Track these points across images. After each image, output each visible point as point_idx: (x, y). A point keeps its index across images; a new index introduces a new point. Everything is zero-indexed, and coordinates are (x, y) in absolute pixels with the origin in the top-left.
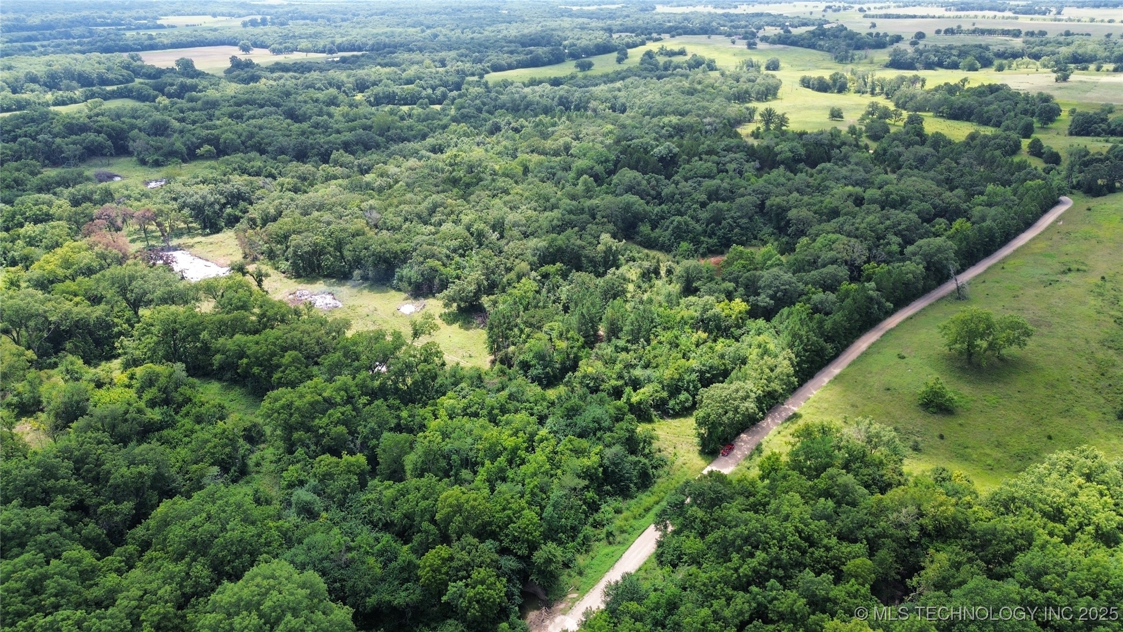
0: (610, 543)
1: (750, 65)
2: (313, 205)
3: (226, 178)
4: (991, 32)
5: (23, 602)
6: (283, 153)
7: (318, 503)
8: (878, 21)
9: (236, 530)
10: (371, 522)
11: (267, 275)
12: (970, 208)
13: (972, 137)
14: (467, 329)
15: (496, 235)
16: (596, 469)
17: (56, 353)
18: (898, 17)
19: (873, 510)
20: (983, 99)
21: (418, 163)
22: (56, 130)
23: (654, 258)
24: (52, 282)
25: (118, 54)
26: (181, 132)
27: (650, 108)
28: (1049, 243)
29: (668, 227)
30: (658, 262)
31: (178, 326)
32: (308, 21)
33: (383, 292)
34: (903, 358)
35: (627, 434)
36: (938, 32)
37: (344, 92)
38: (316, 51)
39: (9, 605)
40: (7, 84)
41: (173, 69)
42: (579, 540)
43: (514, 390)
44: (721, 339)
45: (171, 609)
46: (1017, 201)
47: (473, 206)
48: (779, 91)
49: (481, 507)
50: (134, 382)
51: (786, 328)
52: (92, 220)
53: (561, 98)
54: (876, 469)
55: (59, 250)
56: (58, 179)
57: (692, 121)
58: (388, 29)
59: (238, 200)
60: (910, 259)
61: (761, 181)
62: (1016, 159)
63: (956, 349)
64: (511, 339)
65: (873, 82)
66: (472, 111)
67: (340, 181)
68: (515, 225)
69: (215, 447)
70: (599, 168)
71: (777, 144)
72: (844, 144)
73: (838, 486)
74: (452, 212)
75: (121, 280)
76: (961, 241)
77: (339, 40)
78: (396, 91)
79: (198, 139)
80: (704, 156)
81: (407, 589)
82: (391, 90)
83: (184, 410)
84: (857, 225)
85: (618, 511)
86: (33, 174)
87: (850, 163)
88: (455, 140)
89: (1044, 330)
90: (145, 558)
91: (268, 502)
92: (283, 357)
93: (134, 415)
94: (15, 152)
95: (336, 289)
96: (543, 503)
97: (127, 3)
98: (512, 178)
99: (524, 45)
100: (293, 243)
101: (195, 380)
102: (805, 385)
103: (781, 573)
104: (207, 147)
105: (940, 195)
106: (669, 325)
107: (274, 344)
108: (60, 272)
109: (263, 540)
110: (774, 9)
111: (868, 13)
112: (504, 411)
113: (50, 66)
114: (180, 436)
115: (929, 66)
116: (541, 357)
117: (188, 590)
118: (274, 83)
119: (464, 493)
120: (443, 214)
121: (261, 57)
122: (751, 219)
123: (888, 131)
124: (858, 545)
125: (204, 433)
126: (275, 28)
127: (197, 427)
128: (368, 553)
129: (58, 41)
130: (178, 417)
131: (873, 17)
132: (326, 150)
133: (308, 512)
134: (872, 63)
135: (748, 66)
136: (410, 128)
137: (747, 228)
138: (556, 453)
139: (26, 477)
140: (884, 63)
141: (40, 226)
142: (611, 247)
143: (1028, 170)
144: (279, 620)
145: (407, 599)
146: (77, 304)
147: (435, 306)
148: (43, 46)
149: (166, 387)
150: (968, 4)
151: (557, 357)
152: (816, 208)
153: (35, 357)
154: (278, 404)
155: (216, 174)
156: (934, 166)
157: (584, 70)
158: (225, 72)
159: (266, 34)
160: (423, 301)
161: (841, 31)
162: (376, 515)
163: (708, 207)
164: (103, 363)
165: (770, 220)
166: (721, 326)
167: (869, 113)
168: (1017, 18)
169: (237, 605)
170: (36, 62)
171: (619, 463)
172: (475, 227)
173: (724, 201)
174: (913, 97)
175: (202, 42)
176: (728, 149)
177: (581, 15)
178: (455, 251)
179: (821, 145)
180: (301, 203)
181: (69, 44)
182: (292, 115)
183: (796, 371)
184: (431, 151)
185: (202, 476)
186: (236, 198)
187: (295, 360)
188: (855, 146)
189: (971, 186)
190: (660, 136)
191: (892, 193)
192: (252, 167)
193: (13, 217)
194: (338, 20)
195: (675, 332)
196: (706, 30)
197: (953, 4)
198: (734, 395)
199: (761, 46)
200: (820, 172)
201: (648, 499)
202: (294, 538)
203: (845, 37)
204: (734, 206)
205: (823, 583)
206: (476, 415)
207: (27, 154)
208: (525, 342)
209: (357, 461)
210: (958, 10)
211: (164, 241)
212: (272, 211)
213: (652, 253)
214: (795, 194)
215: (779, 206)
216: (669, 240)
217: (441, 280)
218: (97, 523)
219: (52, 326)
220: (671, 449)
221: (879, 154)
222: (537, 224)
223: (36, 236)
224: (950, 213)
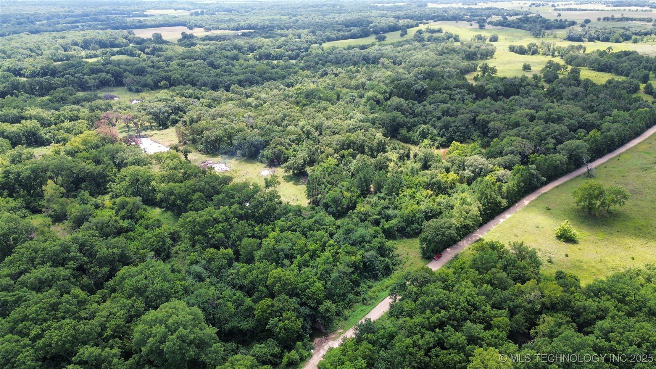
0: (364, 304)
1: (480, 38)
2: (218, 115)
3: (172, 99)
4: (632, 19)
5: (47, 314)
6: (205, 86)
7: (205, 273)
8: (562, 12)
9: (159, 284)
10: (233, 285)
11: (190, 152)
12: (602, 124)
13: (610, 82)
14: (297, 185)
15: (317, 133)
16: (359, 263)
17: (76, 190)
18: (576, 10)
19: (515, 293)
20: (620, 59)
21: (278, 92)
22: (85, 71)
23: (407, 148)
24: (76, 152)
25: (121, 30)
26: (151, 73)
27: (415, 63)
28: (649, 146)
29: (417, 131)
30: (409, 150)
31: (139, 177)
32: (227, 13)
33: (253, 163)
34: (550, 209)
35: (379, 245)
36: (599, 19)
37: (242, 52)
38: (229, 30)
39: (40, 315)
40: (62, 46)
41: (150, 39)
42: (346, 301)
43: (318, 218)
44: (441, 195)
45: (122, 323)
46: (632, 120)
47: (306, 117)
48: (495, 54)
49: (291, 279)
50: (115, 206)
51: (478, 189)
52: (100, 120)
53: (364, 56)
54: (521, 270)
55: (81, 135)
56: (84, 98)
57: (438, 70)
58: (271, 17)
59: (178, 110)
60: (559, 153)
61: (475, 105)
62: (634, 96)
63: (581, 206)
64: (320, 191)
65: (554, 49)
66: (312, 63)
67: (234, 102)
68: (328, 127)
69: (153, 242)
70: (380, 97)
71: (487, 84)
72: (528, 85)
73: (497, 278)
74: (294, 120)
75: (112, 151)
76: (592, 142)
77: (242, 23)
78: (271, 52)
79: (160, 77)
80: (442, 91)
81: (248, 321)
82: (268, 51)
83: (140, 222)
84: (529, 132)
85: (370, 287)
86: (71, 94)
87: (530, 96)
88: (300, 80)
89: (638, 196)
90: (112, 296)
91: (179, 272)
92: (193, 195)
93: (113, 223)
94: (63, 83)
95: (227, 161)
96: (327, 279)
97: (129, 2)
98: (330, 102)
99: (347, 26)
100: (205, 135)
101: (147, 207)
102: (488, 223)
103: (455, 323)
104: (164, 82)
105: (583, 115)
106: (411, 186)
107: (189, 188)
108: (82, 147)
109: (173, 290)
110: (499, 5)
111: (557, 7)
112: (311, 229)
113: (85, 36)
114: (137, 236)
115: (591, 40)
116: (335, 201)
117: (132, 313)
118: (204, 47)
119: (283, 271)
120: (289, 120)
121: (199, 33)
122: (467, 127)
123: (557, 77)
124: (503, 311)
125: (148, 234)
126: (208, 16)
127: (145, 231)
128: (228, 301)
129: (90, 23)
130: (136, 226)
131: (560, 10)
132: (229, 84)
133: (199, 278)
134: (555, 37)
135: (478, 39)
136: (277, 73)
137: (464, 132)
138: (338, 253)
139: (54, 252)
140: (564, 38)
141: (73, 123)
142: (381, 141)
143: (641, 102)
144: (176, 330)
145: (248, 326)
146: (88, 164)
147: (280, 171)
148: (82, 26)
149: (131, 210)
150: (620, 2)
151: (344, 201)
152: (506, 121)
153: (65, 191)
154: (187, 220)
155: (168, 97)
156: (583, 98)
157: (381, 41)
158: (178, 41)
159: (202, 20)
160: (274, 169)
161: (538, 18)
162: (235, 281)
163: (442, 120)
164: (100, 196)
165: (479, 128)
166: (441, 188)
167: (547, 67)
168: (651, 11)
169: (155, 321)
170: (78, 34)
171: (373, 261)
172: (305, 128)
173: (451, 116)
174: (577, 57)
175: (167, 24)
176: (457, 87)
177: (383, 8)
178: (293, 141)
179: (514, 85)
180: (211, 113)
181: (96, 25)
182: (212, 65)
183: (481, 214)
184: (286, 86)
185: (146, 256)
186: (177, 110)
187: (200, 197)
188: (535, 86)
189: (604, 110)
190: (418, 79)
191: (552, 114)
192: (187, 93)
193: (59, 117)
194: (243, 12)
195: (414, 190)
196: (456, 18)
197: (612, 3)
198: (443, 226)
199: (487, 26)
200: (511, 100)
201: (389, 281)
202: (190, 291)
203: (540, 22)
204: (457, 119)
205: (477, 329)
206: (295, 231)
207: (69, 84)
208: (327, 192)
209: (228, 252)
210: (614, 6)
211: (137, 133)
212: (195, 117)
213: (406, 145)
214: (494, 113)
215: (484, 120)
216: (417, 138)
217: (285, 157)
218: (89, 278)
219: (75, 175)
220: (405, 255)
221: (550, 91)
222: (341, 127)
223: (70, 128)
224: (588, 127)
